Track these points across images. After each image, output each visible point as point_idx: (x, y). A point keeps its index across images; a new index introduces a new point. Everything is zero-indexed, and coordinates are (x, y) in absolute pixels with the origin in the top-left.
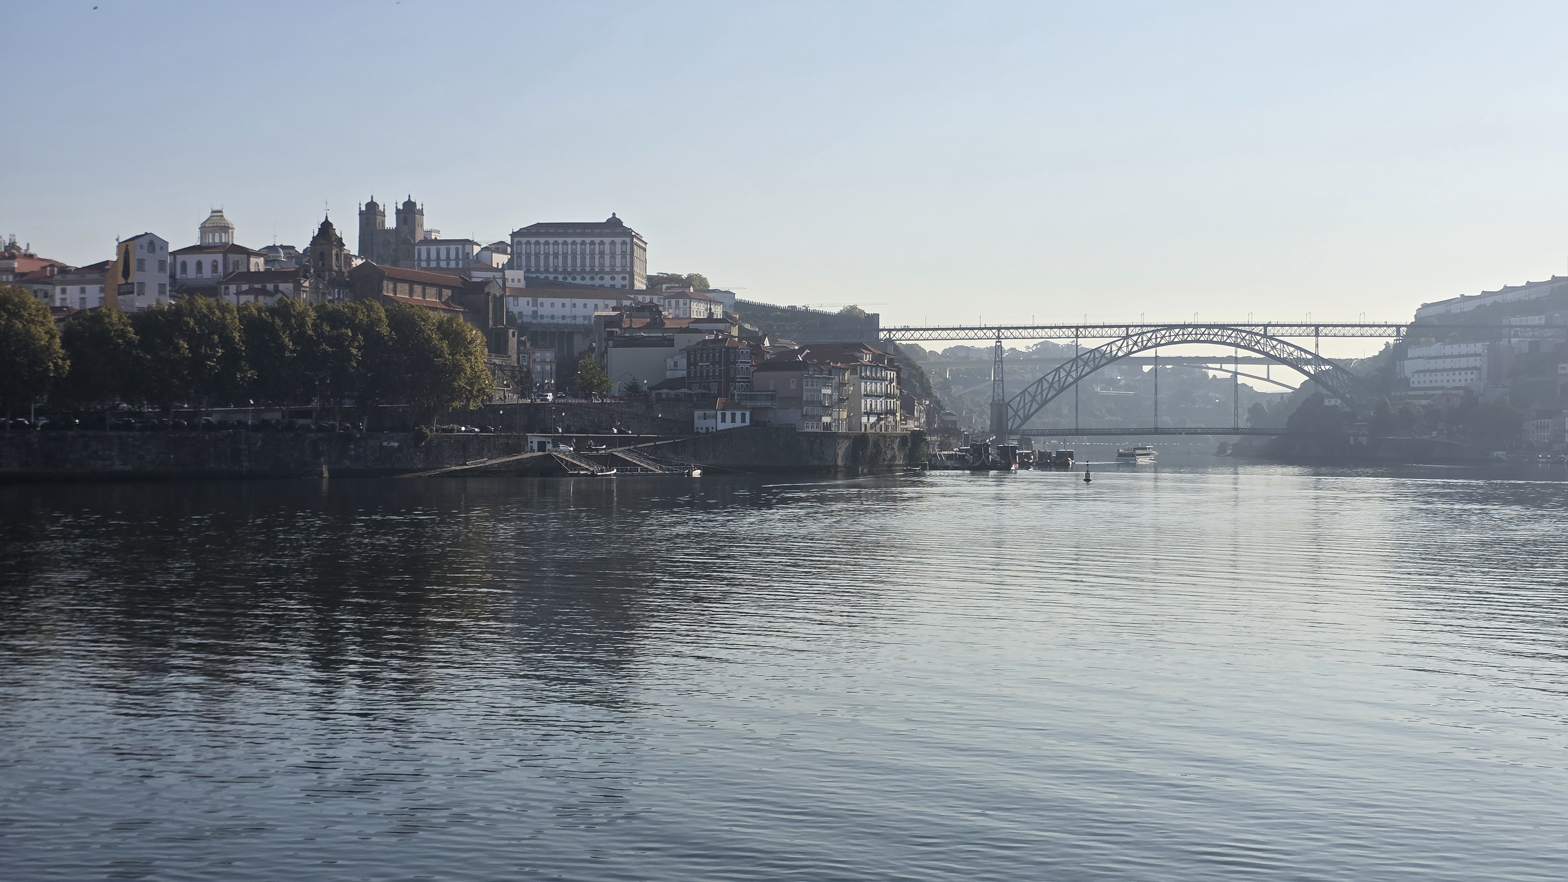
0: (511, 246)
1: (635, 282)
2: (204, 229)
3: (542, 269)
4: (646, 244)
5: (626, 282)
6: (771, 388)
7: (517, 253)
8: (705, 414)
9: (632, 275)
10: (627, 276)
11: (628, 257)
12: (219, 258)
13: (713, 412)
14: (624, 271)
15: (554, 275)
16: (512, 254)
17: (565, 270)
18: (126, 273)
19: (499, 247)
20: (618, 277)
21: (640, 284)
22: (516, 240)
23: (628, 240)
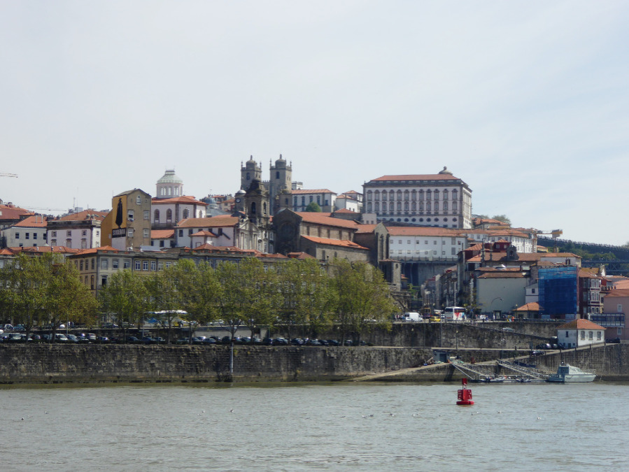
0: (364, 195)
1: (464, 223)
2: (160, 185)
3: (388, 213)
4: (471, 191)
5: (456, 223)
6: (620, 311)
7: (369, 200)
8: (567, 333)
9: (461, 217)
10: (457, 218)
11: (458, 202)
12: (173, 207)
13: (575, 331)
14: (455, 214)
15: (398, 217)
16: (364, 201)
17: (407, 214)
18: (119, 221)
19: (352, 197)
20: (450, 218)
21: (467, 225)
22: (367, 189)
23: (458, 188)
